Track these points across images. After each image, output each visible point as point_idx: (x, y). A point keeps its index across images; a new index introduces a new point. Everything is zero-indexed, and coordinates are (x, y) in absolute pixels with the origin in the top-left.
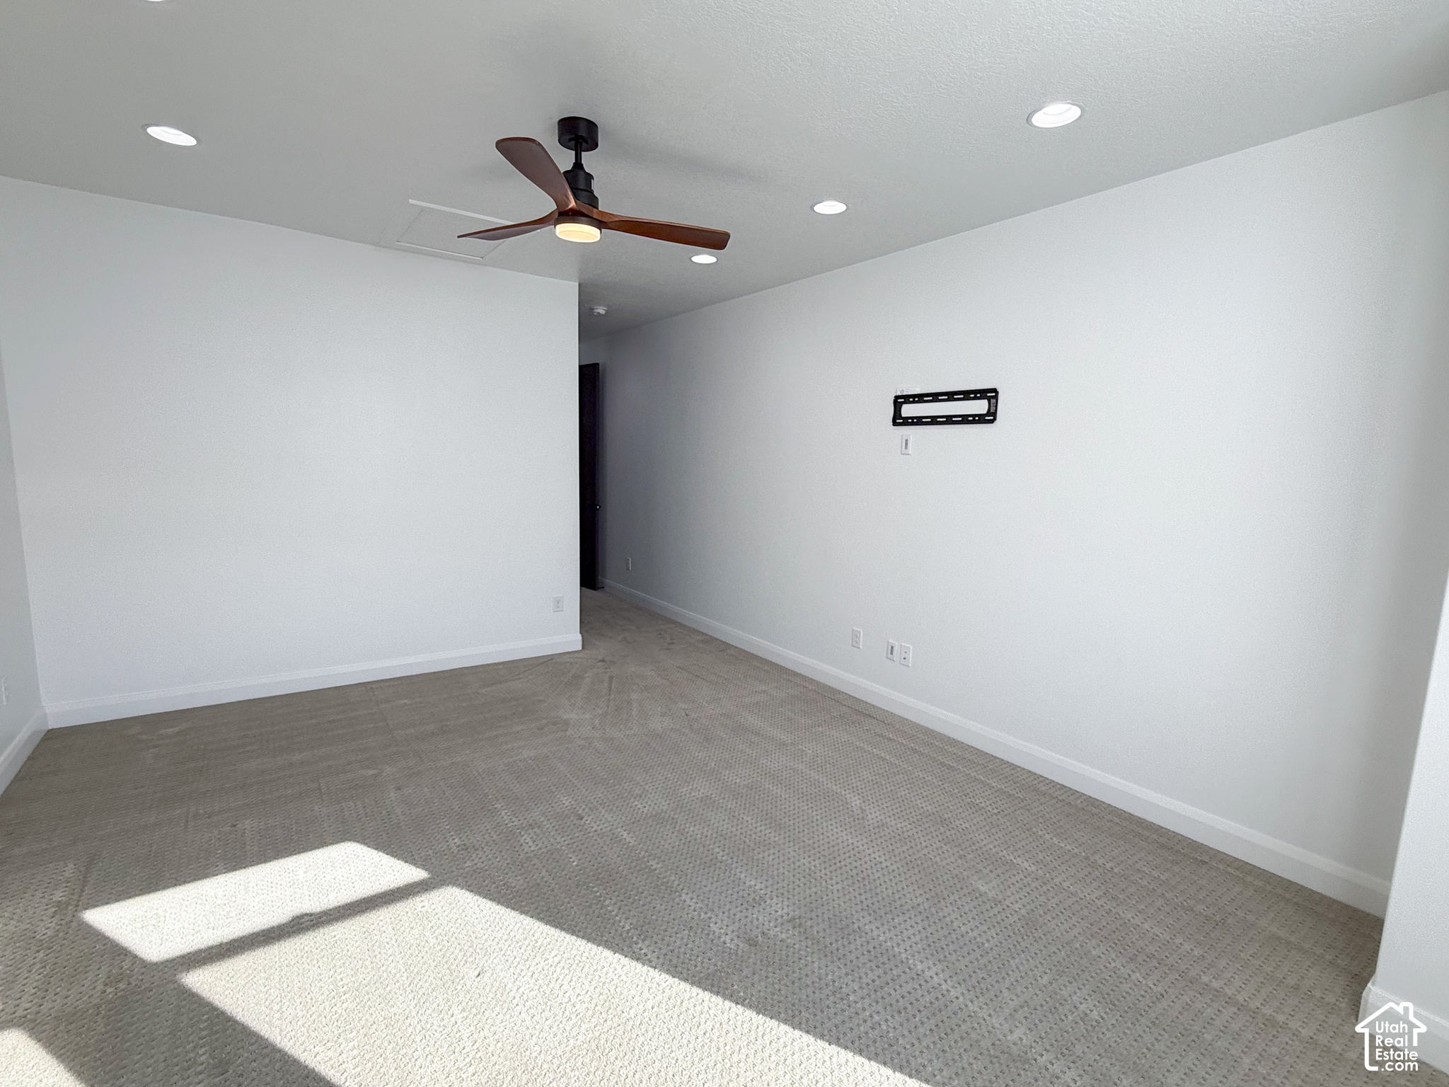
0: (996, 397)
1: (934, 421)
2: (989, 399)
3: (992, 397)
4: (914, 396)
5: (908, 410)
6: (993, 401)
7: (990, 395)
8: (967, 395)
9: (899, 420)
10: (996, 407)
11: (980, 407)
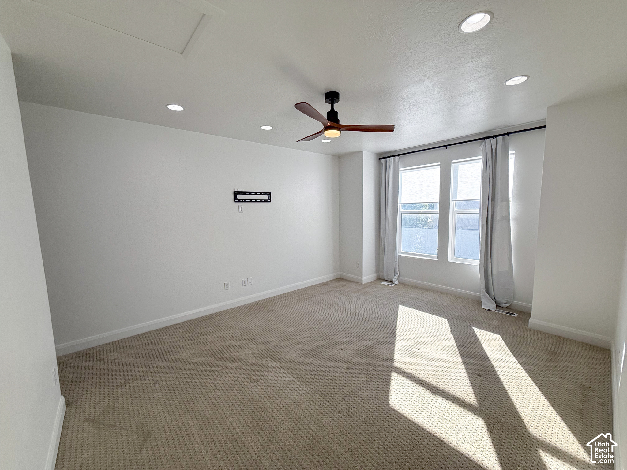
0: (270, 194)
1: (251, 201)
2: (268, 195)
3: (269, 195)
4: (242, 192)
5: (239, 197)
6: (269, 196)
7: (269, 194)
8: (261, 193)
9: (236, 200)
10: (270, 197)
11: (265, 197)
